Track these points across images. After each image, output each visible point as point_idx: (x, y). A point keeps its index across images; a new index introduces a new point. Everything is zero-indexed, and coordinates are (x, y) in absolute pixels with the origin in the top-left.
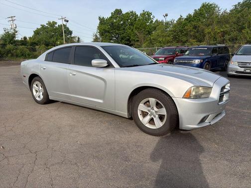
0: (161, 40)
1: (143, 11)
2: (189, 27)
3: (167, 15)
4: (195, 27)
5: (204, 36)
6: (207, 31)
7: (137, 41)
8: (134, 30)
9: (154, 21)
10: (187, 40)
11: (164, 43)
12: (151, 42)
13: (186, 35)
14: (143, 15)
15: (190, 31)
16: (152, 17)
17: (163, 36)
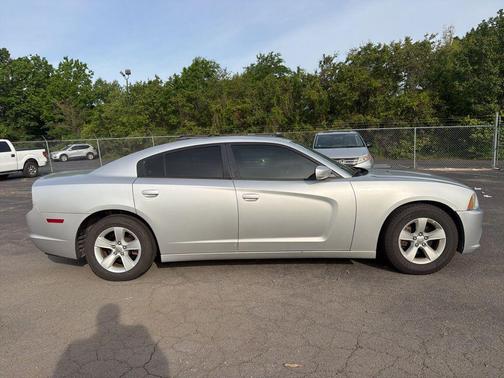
0: (125, 120)
1: (66, 58)
2: (180, 99)
3: (128, 73)
4: (190, 100)
5: (210, 116)
6: (214, 107)
7: (61, 120)
8: (48, 97)
9: (94, 81)
10: (179, 123)
11: (132, 127)
12: (102, 124)
13: (175, 112)
14: (66, 66)
15: (183, 106)
16: (87, 72)
17: (127, 113)
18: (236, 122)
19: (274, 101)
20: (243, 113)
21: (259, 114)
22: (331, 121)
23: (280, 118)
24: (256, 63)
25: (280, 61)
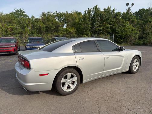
18: (9, 32)
19: (26, 26)
20: (12, 29)
21: (20, 30)
22: (47, 34)
23: (28, 32)
24: (15, 12)
25: (24, 12)
